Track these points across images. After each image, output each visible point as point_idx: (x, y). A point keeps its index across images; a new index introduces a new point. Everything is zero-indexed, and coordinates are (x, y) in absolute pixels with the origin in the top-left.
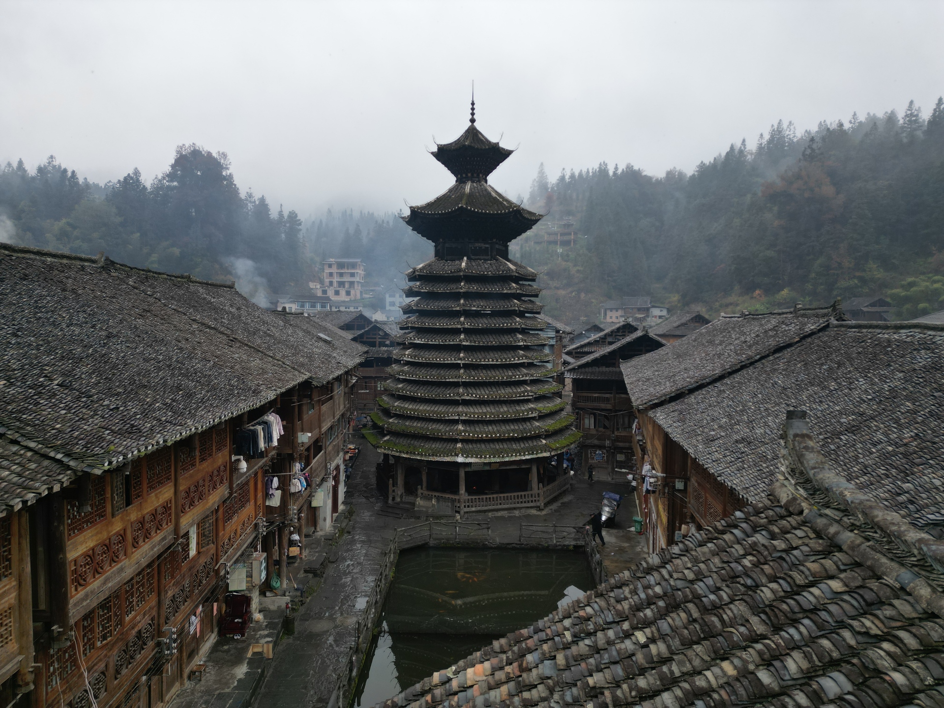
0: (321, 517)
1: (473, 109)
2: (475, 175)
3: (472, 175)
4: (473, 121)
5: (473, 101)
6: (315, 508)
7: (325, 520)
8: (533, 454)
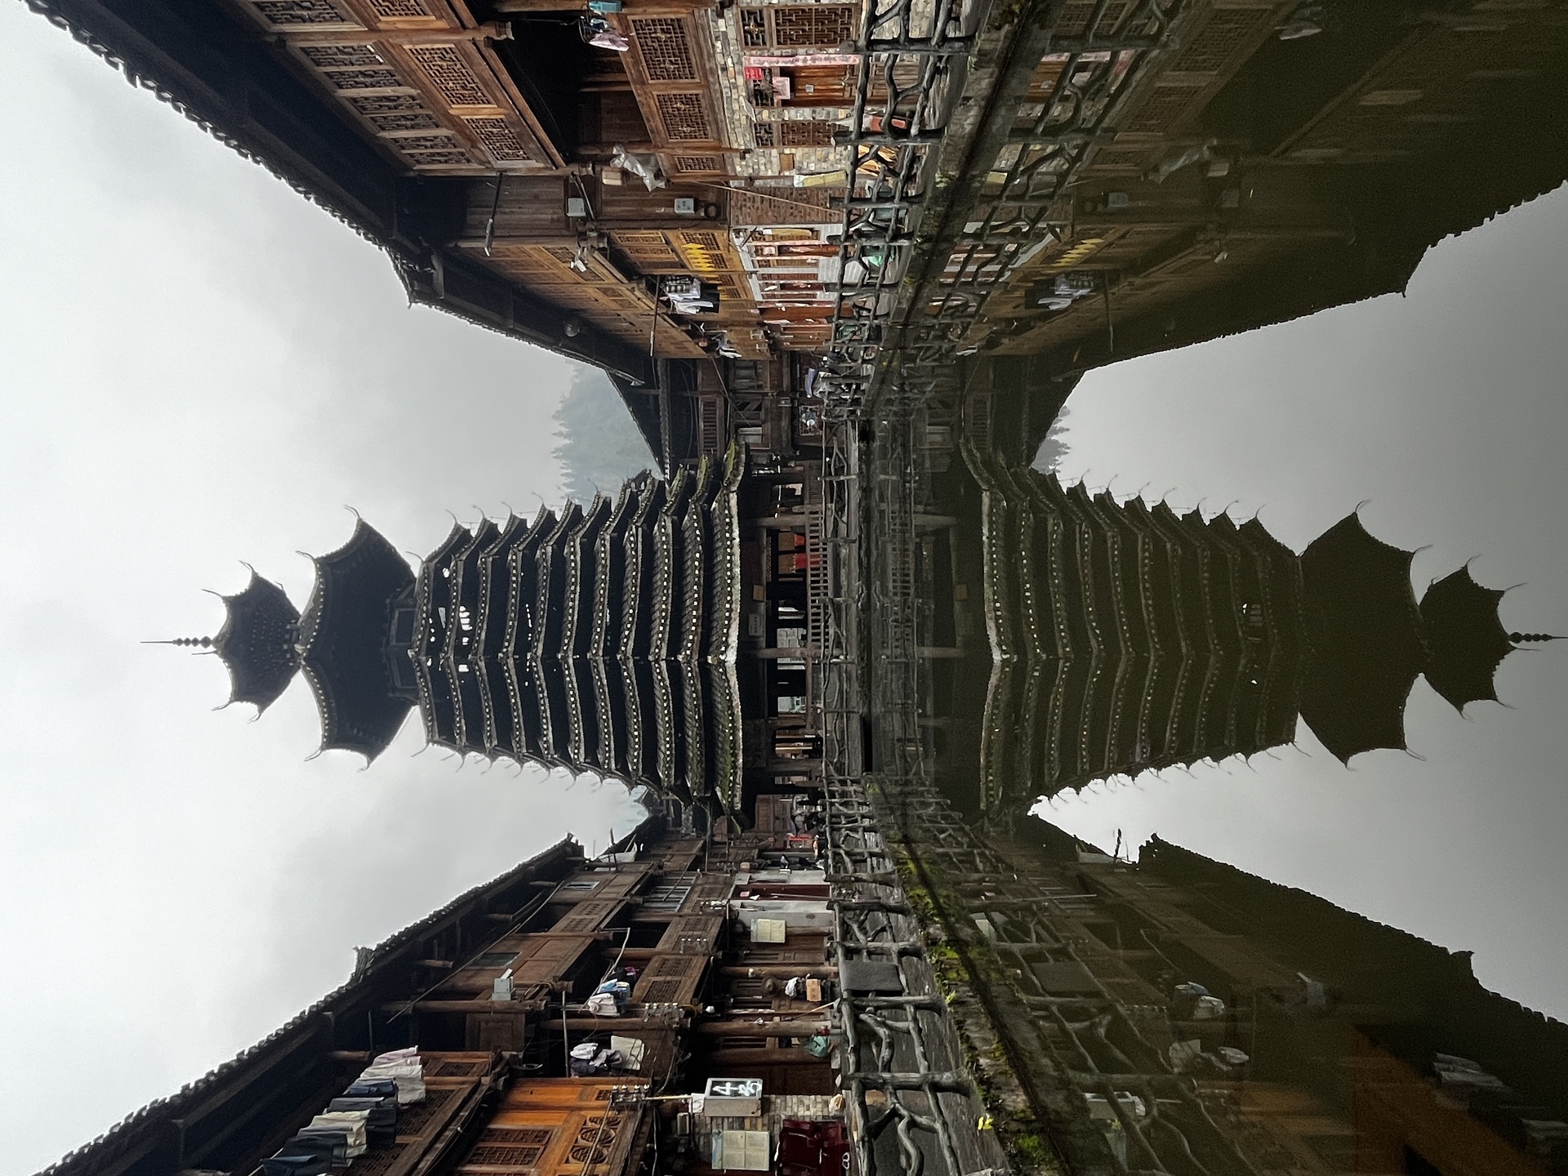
0: (806, 923)
1: (187, 642)
2: (287, 636)
3: (286, 642)
4: (206, 642)
5: (174, 642)
6: (788, 936)
7: (811, 916)
8: (730, 524)
